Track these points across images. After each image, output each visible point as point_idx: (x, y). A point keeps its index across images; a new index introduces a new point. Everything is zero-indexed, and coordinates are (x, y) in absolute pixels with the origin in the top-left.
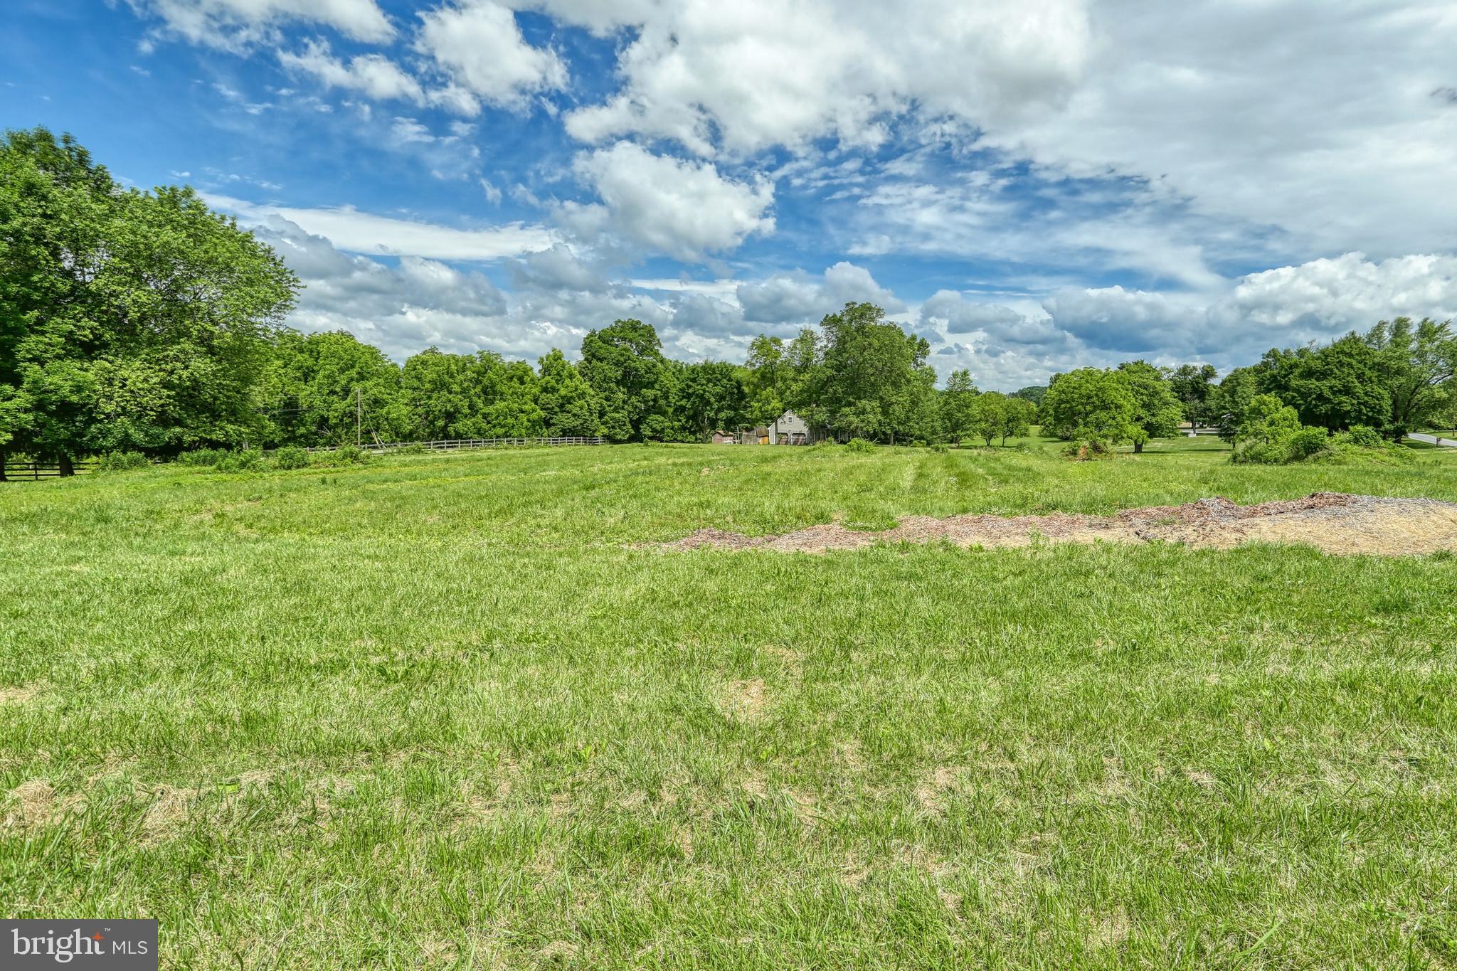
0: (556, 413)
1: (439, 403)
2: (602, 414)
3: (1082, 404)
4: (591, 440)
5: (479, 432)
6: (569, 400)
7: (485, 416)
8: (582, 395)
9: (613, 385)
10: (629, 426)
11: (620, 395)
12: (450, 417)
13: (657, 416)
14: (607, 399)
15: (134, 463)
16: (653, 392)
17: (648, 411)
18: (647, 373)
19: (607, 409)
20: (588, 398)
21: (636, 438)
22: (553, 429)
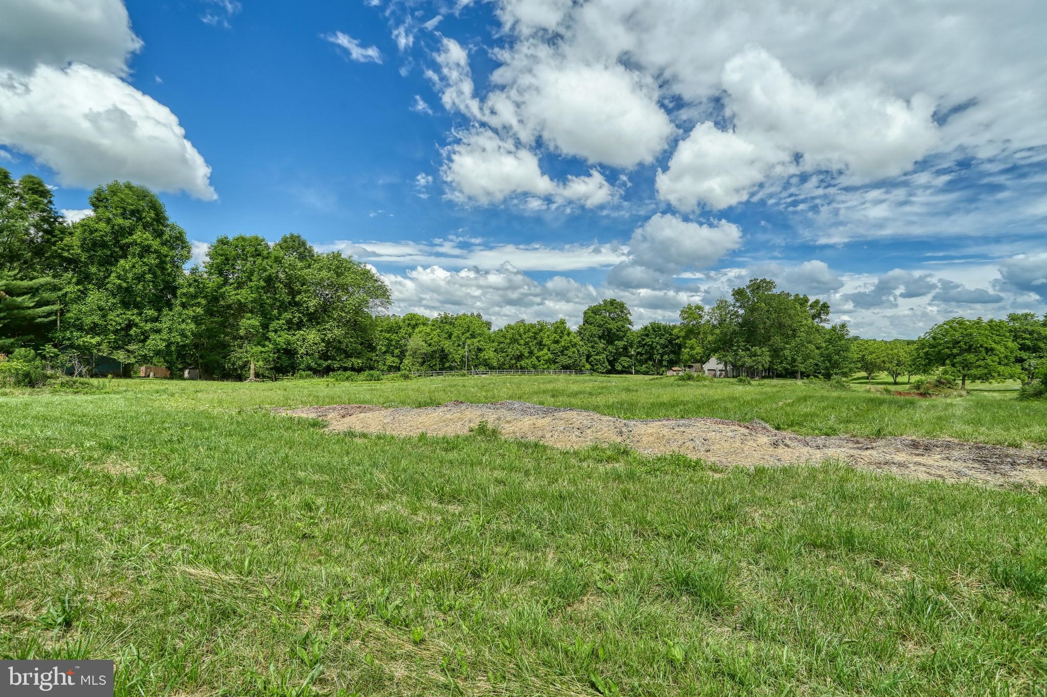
0: (559, 356)
1: (514, 350)
2: (588, 357)
3: (948, 348)
4: (580, 371)
5: (534, 367)
6: (566, 348)
7: (538, 358)
8: (574, 345)
9: (596, 339)
10: (607, 364)
11: (602, 345)
12: (520, 357)
13: (625, 358)
14: (592, 347)
15: (308, 376)
16: (623, 343)
17: (620, 355)
18: (617, 331)
19: (593, 353)
20: (578, 347)
21: (612, 371)
22: (557, 365)
